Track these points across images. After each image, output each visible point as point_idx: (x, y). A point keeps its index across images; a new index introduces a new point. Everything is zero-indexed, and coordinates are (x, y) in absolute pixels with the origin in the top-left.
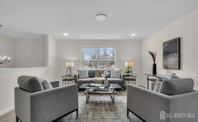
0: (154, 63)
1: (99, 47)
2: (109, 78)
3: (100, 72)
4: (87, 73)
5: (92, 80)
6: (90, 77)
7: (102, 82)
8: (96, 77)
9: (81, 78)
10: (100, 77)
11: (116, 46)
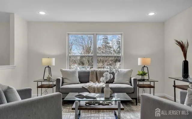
0: (184, 60)
1: (96, 34)
2: (112, 83)
3: (98, 74)
4: (77, 75)
5: (84, 86)
6: (81, 83)
7: (101, 90)
8: (90, 82)
9: (66, 83)
10: (97, 82)
11: (123, 33)
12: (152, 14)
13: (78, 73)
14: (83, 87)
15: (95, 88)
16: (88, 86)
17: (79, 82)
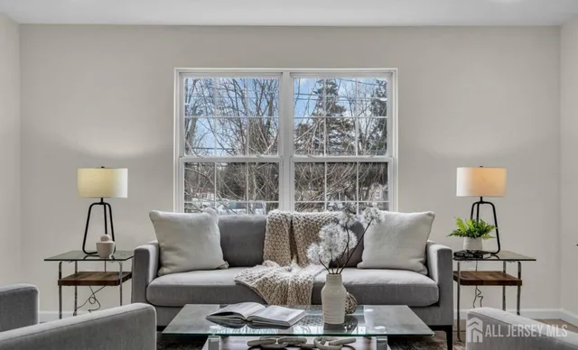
1: (291, 74)
2: (354, 266)
3: (297, 231)
4: (215, 235)
5: (243, 280)
6: (232, 265)
7: (310, 294)
8: (268, 261)
9: (174, 268)
10: (294, 261)
11: (397, 69)
13: (219, 225)
14: (239, 284)
15: (286, 286)
16: (257, 280)
17: (224, 262)
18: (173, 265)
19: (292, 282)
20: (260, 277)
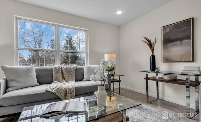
0: (152, 54)
1: (59, 26)
3: (64, 71)
5: (49, 90)
6: (41, 84)
8: (55, 81)
9: (14, 88)
11: (88, 30)
12: (119, 13)
13: (35, 70)
14: (47, 91)
15: (66, 90)
16: (55, 89)
17: (38, 83)
18: (14, 87)
19: (68, 88)
20: (55, 88)
